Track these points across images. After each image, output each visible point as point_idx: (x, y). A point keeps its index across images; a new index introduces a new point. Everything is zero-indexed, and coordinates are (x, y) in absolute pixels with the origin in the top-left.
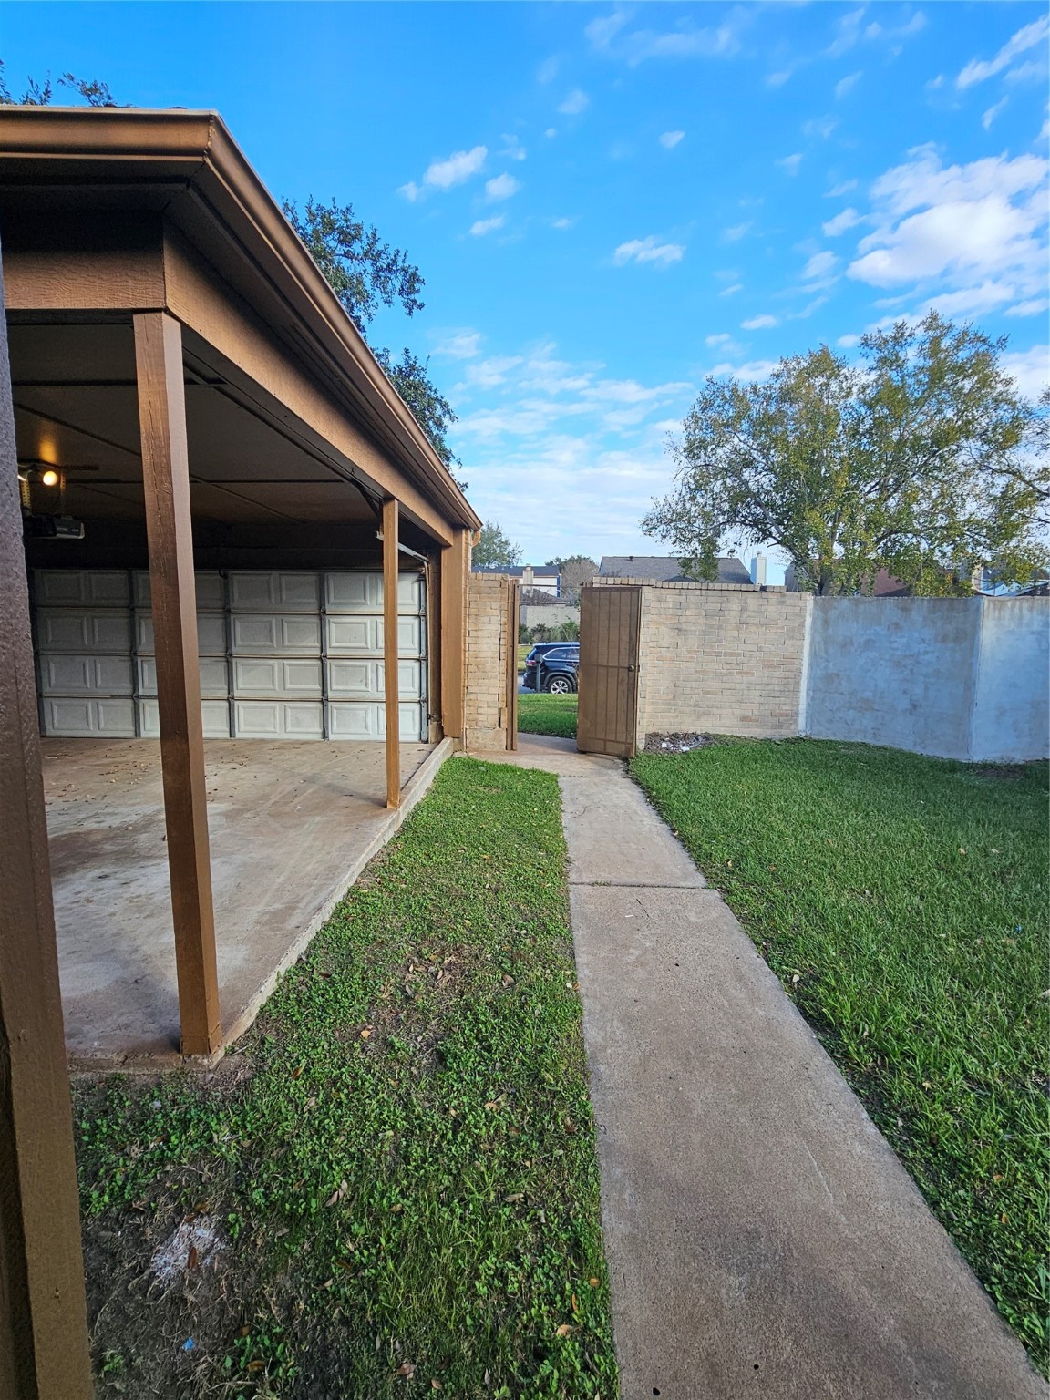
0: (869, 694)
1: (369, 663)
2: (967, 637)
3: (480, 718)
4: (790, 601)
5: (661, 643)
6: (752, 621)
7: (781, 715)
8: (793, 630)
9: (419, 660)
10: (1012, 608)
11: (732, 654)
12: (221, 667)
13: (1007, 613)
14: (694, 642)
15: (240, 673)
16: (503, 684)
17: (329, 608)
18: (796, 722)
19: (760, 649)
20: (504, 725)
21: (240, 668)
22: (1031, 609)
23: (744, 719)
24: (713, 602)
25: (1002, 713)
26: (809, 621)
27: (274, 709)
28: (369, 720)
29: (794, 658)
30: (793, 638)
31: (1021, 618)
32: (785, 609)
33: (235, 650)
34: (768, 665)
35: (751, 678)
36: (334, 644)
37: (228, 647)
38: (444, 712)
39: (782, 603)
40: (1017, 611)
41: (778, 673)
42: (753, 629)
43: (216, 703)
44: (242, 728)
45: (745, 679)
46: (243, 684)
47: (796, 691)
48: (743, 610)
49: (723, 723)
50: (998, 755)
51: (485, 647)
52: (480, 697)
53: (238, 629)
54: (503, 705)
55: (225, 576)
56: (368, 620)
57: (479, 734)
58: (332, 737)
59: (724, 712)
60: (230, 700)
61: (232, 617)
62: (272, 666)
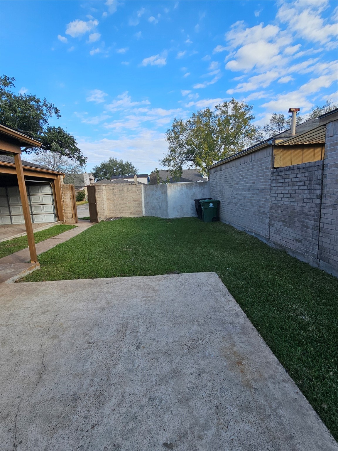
0: (154, 206)
1: (41, 206)
2: (165, 193)
3: (68, 216)
4: (138, 187)
5: (110, 197)
6: (130, 191)
7: (139, 212)
8: (139, 193)
9: (52, 204)
10: (173, 186)
11: (126, 199)
12: (8, 208)
13: (172, 187)
14: (117, 197)
15: (12, 210)
16: (73, 208)
17: (31, 194)
18: (142, 213)
19: (132, 197)
20: (74, 217)
21: (12, 208)
22: (177, 186)
23: (131, 213)
24: (121, 188)
25: (174, 208)
26: (143, 191)
27: (21, 217)
28: (43, 218)
29: (140, 199)
30: (139, 194)
31: (175, 188)
32: (137, 188)
33: (10, 204)
34: (135, 201)
35: (131, 204)
36: (33, 202)
37: (8, 203)
38: (59, 215)
39: (136, 187)
40: (174, 187)
41: (137, 202)
42: (130, 193)
43: (7, 217)
44: (14, 222)
45: (130, 204)
46: (13, 212)
47: (142, 206)
48: (128, 189)
49: (126, 214)
50: (174, 217)
51: (67, 201)
52: (67, 212)
53: (11, 200)
54: (73, 213)
55: (6, 188)
56: (40, 196)
57: (68, 220)
58: (35, 222)
59: (126, 212)
60: (10, 216)
61: (9, 197)
62: (19, 207)
